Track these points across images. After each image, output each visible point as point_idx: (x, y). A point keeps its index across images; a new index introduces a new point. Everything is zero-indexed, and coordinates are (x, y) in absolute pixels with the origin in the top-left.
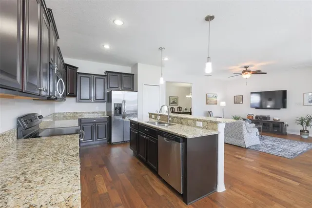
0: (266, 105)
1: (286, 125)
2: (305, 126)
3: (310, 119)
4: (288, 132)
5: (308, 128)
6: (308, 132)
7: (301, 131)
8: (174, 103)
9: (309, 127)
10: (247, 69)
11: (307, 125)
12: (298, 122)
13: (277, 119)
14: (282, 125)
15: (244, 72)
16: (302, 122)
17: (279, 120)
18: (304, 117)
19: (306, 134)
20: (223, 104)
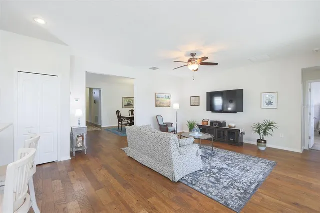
0: (227, 108)
1: (242, 133)
2: (262, 134)
3: (268, 126)
4: (244, 141)
5: (266, 138)
6: (265, 142)
7: (259, 141)
8: (129, 105)
9: (267, 136)
10: (195, 57)
11: (265, 134)
12: (255, 129)
13: (233, 125)
14: (237, 134)
15: (190, 61)
16: (259, 129)
17: (235, 127)
18: (262, 123)
19: (263, 144)
20: (176, 106)
